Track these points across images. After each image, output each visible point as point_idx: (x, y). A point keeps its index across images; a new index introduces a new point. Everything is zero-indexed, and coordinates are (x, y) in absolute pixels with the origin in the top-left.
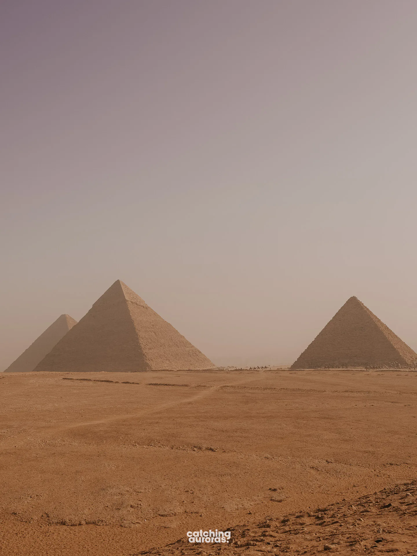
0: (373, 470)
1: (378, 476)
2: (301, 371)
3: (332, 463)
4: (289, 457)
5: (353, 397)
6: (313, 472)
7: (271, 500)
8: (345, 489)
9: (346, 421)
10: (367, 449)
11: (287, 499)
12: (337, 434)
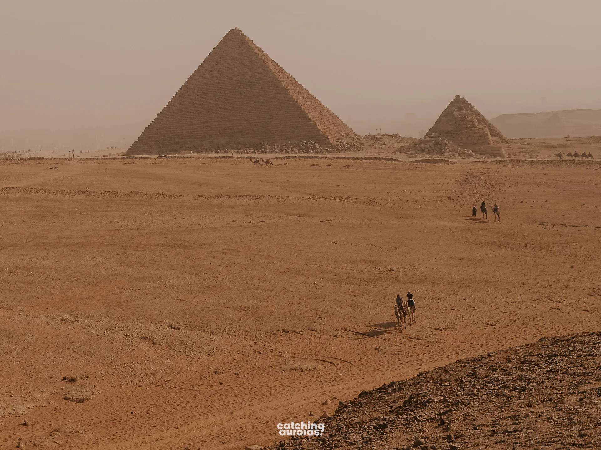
0: (252, 343)
1: (260, 353)
2: (142, 160)
3: (179, 329)
4: (104, 320)
5: (230, 207)
6: (143, 345)
7: (66, 399)
8: (199, 378)
9: (212, 252)
10: (244, 304)
11: (95, 396)
12: (193, 276)
